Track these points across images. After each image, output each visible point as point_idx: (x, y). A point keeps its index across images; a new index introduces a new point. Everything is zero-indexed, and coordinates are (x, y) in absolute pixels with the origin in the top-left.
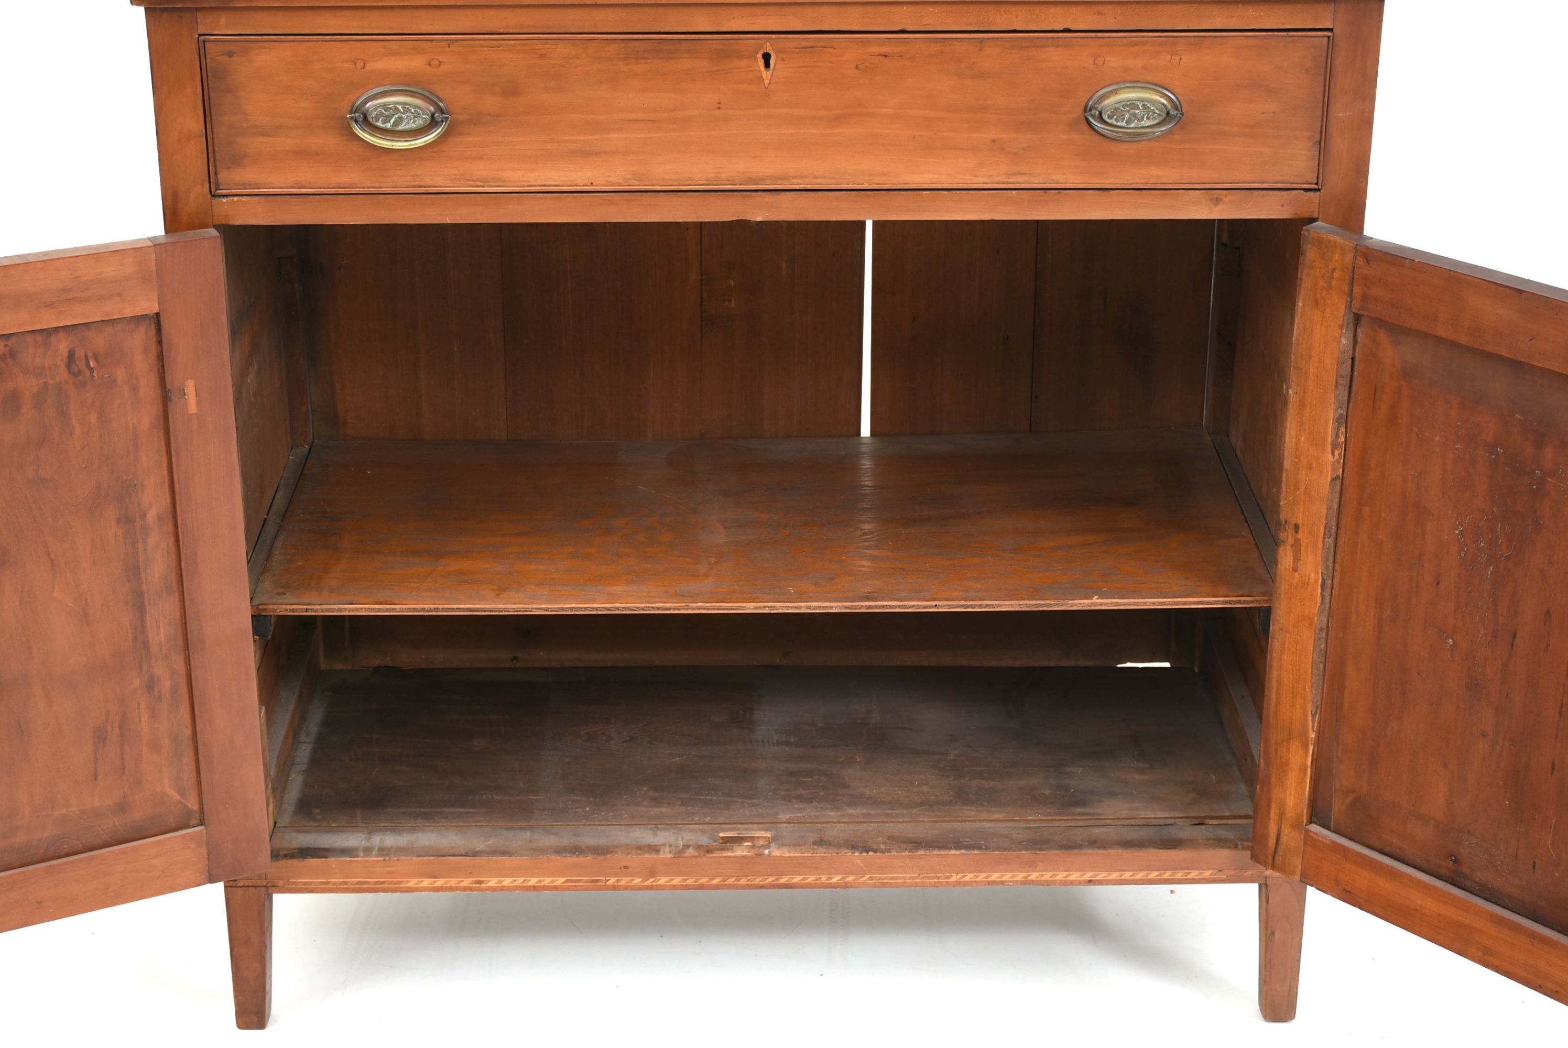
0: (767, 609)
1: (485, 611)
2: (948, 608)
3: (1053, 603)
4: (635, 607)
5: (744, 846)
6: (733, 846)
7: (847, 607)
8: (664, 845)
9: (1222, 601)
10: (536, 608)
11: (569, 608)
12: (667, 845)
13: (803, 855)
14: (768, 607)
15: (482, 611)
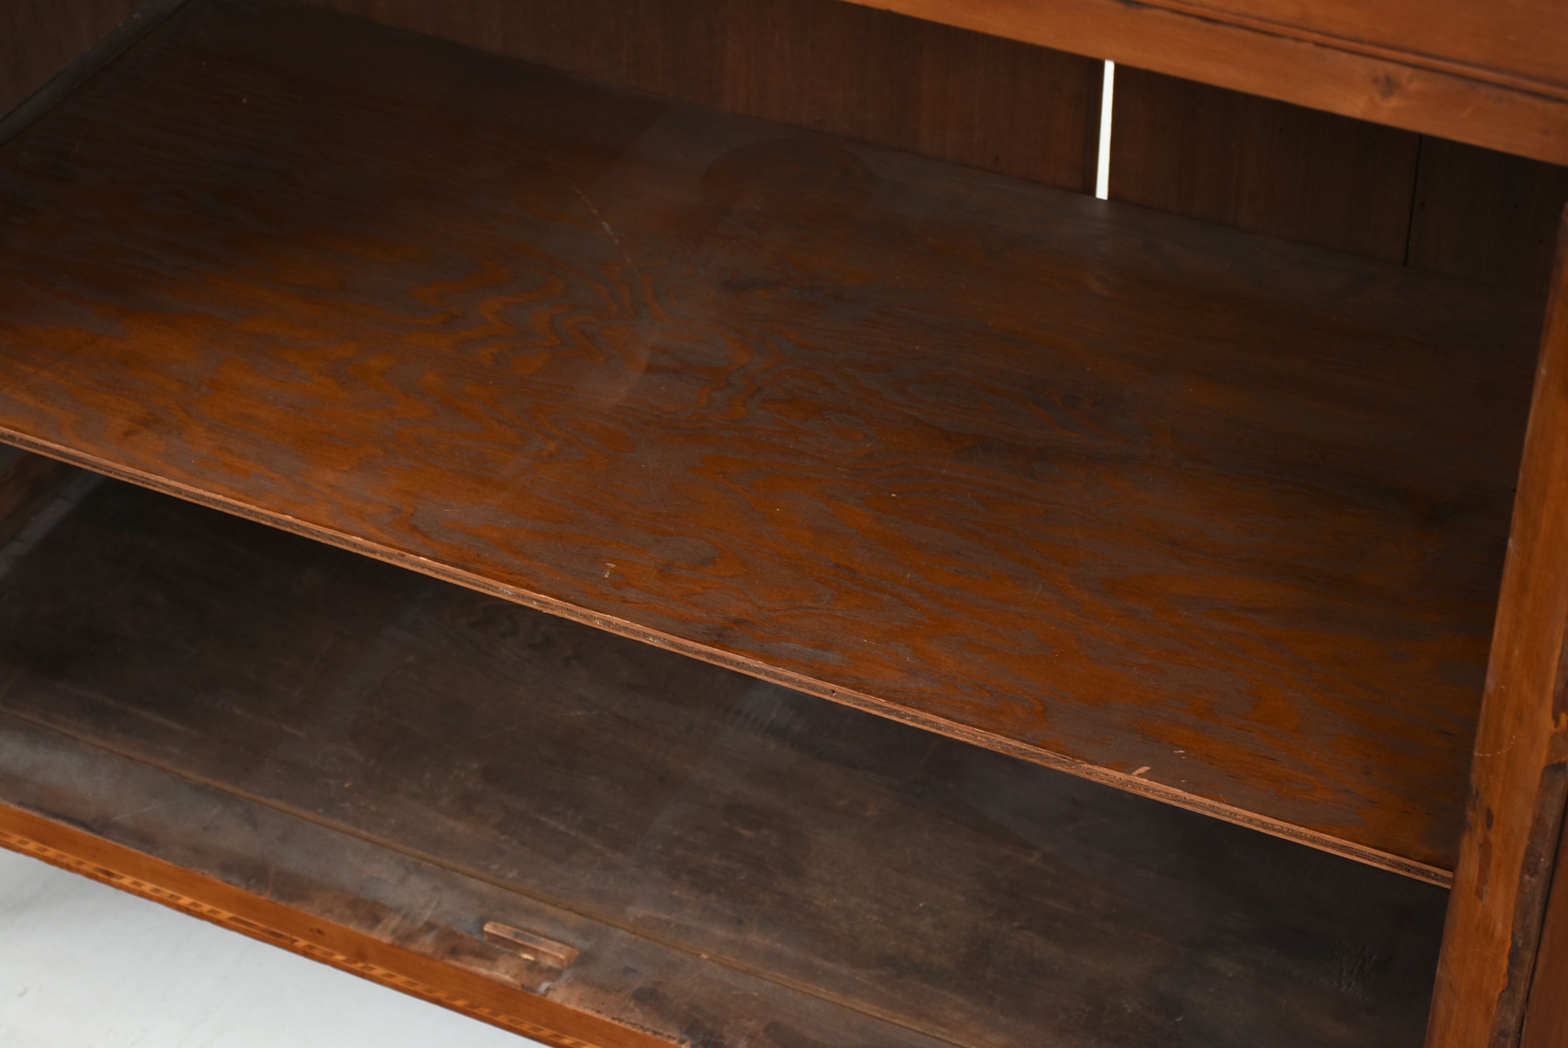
0: (535, 603)
1: (85, 464)
2: (855, 704)
3: (1053, 756)
4: (318, 531)
5: (520, 958)
6: (502, 953)
7: (673, 644)
8: (397, 910)
9: (1390, 860)
10: (163, 484)
11: (214, 500)
12: (403, 912)
13: (597, 1016)
14: (537, 601)
15: (80, 462)
